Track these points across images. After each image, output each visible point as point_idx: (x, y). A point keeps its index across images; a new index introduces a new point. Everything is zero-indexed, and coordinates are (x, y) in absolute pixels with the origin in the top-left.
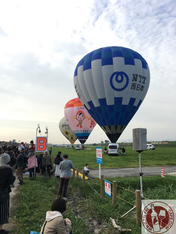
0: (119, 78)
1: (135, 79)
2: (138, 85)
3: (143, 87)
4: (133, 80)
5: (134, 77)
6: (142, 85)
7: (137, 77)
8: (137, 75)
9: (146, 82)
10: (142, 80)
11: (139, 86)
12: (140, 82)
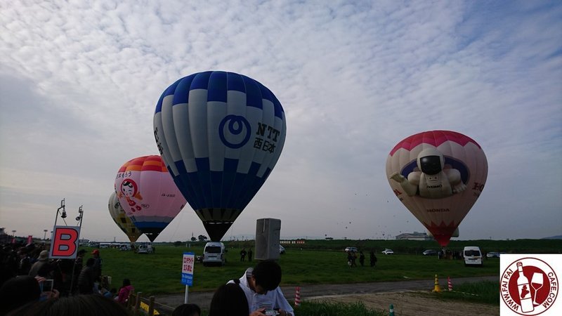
0: (236, 126)
1: (261, 131)
2: (266, 141)
3: (273, 146)
4: (258, 133)
5: (260, 127)
6: (272, 142)
7: (264, 129)
8: (265, 126)
9: (278, 138)
10: (273, 135)
11: (267, 144)
12: (269, 137)
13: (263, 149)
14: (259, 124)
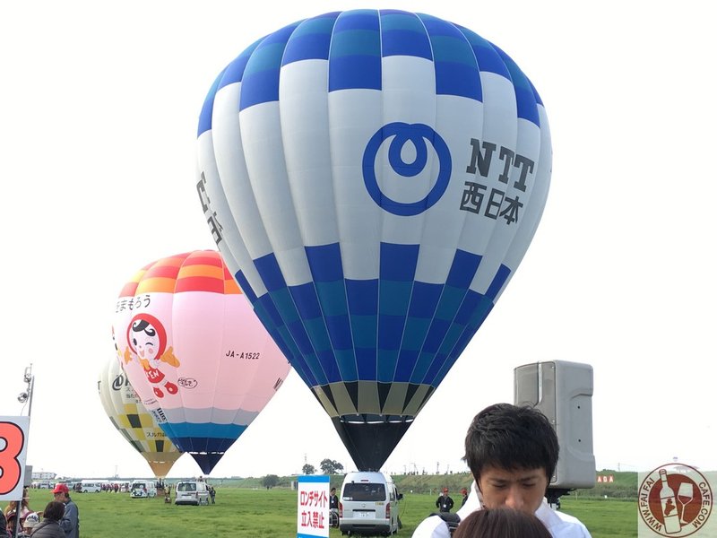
0: (408, 153)
1: (481, 164)
3: (515, 204)
9: (530, 181)
10: (515, 173)
11: (497, 198)
12: (503, 178)
13: (487, 214)
14: (474, 142)
